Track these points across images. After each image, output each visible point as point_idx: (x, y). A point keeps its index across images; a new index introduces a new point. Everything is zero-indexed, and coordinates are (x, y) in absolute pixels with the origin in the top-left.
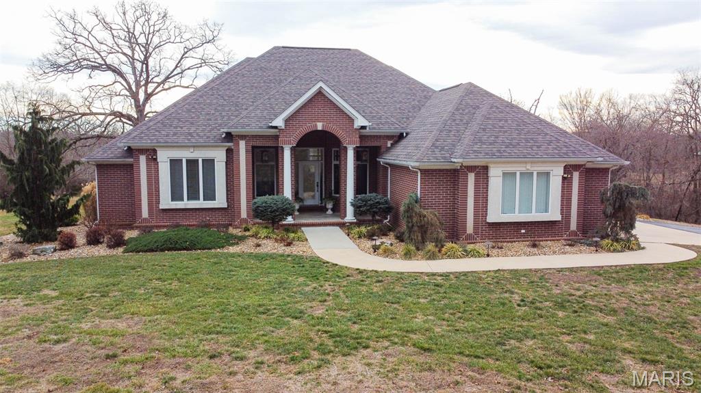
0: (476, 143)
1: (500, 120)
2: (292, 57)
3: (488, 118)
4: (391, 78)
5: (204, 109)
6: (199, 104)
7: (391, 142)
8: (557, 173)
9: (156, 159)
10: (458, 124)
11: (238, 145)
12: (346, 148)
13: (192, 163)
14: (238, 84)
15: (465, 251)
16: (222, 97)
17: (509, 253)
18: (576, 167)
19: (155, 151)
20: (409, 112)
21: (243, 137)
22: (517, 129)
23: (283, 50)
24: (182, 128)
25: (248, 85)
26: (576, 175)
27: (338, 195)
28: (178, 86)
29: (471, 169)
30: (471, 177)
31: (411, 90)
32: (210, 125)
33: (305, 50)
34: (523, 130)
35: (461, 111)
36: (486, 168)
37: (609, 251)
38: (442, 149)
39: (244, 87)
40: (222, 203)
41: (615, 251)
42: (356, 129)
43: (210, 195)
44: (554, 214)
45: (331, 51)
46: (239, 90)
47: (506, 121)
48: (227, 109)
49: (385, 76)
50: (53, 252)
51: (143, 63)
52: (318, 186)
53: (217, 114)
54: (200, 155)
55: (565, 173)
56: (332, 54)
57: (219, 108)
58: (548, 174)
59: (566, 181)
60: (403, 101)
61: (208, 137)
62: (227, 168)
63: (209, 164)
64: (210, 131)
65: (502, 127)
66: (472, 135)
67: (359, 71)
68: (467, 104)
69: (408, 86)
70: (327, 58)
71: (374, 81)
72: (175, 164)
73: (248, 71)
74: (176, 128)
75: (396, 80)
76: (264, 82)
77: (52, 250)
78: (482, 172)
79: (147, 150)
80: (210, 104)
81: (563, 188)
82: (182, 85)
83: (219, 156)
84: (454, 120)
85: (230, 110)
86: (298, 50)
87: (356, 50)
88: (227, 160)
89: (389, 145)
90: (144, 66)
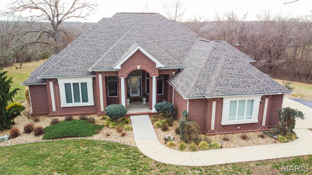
0: (217, 85)
1: (230, 69)
2: (126, 19)
3: (224, 68)
4: (175, 31)
5: (81, 54)
6: (79, 51)
7: (175, 72)
8: (257, 100)
9: (58, 84)
10: (208, 71)
11: (98, 76)
12: (152, 78)
13: (76, 85)
14: (98, 38)
15: (210, 146)
16: (90, 46)
17: (232, 145)
18: (267, 96)
19: (56, 80)
20: (184, 52)
21: (100, 73)
22: (238, 75)
23: (121, 14)
24: (70, 66)
25: (103, 38)
26: (267, 100)
27: (148, 94)
28: (73, 16)
29: (214, 99)
30: (214, 104)
31: (185, 38)
32: (84, 64)
33: (132, 15)
34: (241, 75)
35: (210, 62)
36: (222, 99)
37: (281, 142)
38: (200, 88)
39: (101, 39)
40: (92, 103)
41: (284, 142)
42: (157, 68)
43: (85, 100)
44: (254, 119)
45: (145, 15)
46: (99, 41)
47: (233, 69)
48: (92, 53)
49: (172, 30)
50: (8, 140)
51: (55, 7)
52: (139, 87)
53: (88, 57)
54: (80, 81)
55: (261, 100)
56: (146, 16)
57: (89, 53)
58: (253, 101)
59: (262, 104)
60: (181, 45)
61: (83, 72)
62: (93, 86)
63: (84, 85)
64: (84, 68)
65: (231, 74)
66: (215, 80)
67: (159, 27)
68: (213, 57)
69: (183, 36)
70: (143, 19)
71: (167, 33)
72: (67, 86)
73: (103, 29)
74: (67, 66)
75: (178, 32)
76: (112, 36)
77: (7, 139)
78: (220, 101)
79: (53, 79)
80: (84, 51)
81: (260, 106)
82: (75, 16)
83: (89, 81)
84: (206, 68)
85: (94, 54)
86: (128, 14)
87: (158, 14)
88: (93, 83)
89: (173, 74)
90: (56, 8)
